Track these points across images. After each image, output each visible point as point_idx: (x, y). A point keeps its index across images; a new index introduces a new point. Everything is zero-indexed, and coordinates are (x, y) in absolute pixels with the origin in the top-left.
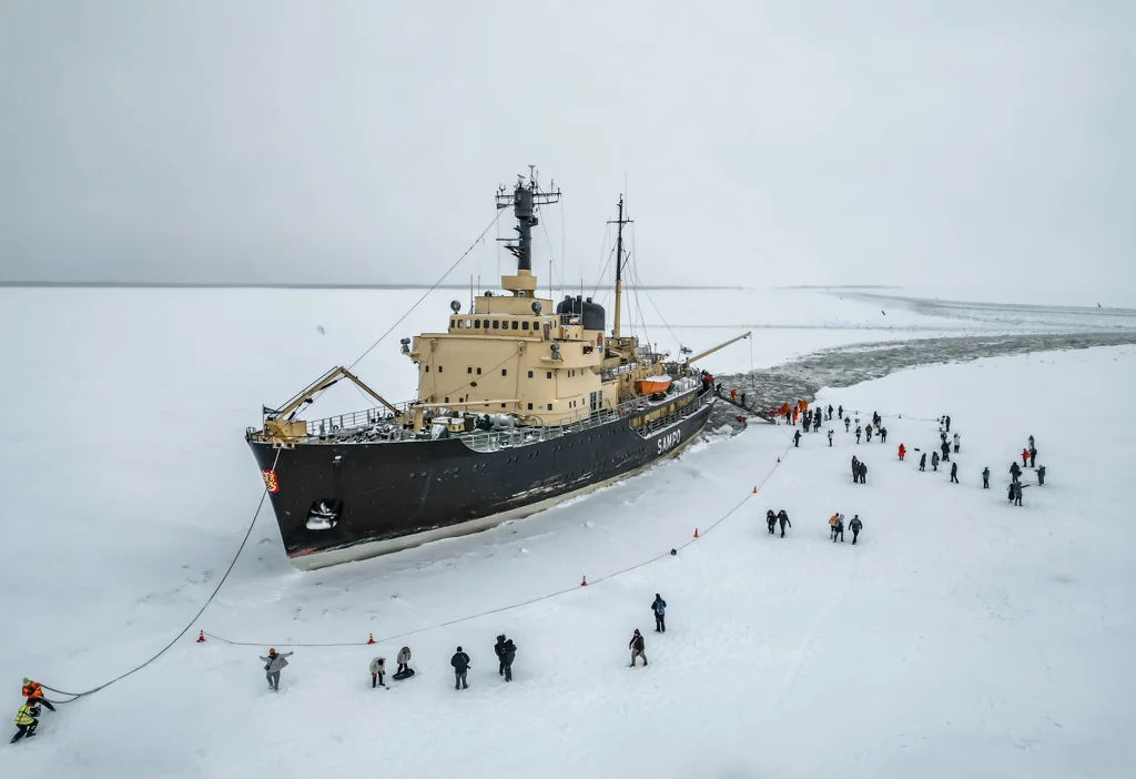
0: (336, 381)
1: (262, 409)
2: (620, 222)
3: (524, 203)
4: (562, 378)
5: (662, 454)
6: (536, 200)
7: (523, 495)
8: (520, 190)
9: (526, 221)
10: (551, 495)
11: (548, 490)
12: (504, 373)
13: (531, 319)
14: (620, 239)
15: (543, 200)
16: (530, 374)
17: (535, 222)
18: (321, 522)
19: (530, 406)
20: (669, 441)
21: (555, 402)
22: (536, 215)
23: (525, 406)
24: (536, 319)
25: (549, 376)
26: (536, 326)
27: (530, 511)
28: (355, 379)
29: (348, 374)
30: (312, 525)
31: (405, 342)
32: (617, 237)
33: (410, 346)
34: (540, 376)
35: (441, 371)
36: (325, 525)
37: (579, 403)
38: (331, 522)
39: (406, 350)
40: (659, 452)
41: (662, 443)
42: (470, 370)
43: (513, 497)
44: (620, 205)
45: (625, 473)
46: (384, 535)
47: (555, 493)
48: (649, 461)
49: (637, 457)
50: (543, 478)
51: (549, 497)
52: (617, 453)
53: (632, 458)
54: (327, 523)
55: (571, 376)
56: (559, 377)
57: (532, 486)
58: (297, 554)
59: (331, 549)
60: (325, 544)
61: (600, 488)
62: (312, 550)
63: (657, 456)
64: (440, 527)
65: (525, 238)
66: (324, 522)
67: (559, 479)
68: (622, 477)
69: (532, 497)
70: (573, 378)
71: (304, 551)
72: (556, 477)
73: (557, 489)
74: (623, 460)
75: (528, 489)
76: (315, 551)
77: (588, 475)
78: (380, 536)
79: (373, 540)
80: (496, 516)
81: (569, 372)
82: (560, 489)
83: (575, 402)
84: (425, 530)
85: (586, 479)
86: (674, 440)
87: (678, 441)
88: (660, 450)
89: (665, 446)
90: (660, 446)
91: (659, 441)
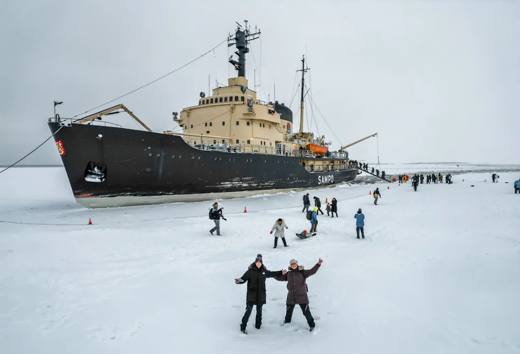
0: (118, 112)
1: (54, 103)
2: (303, 70)
3: (241, 41)
4: (256, 126)
5: (320, 185)
6: (248, 38)
7: (228, 185)
8: (238, 32)
9: (243, 50)
10: (246, 189)
11: (245, 185)
12: (224, 123)
13: (240, 95)
14: (303, 79)
15: (251, 37)
16: (238, 123)
17: (246, 51)
18: (95, 178)
19: (237, 142)
20: (326, 179)
21: (252, 139)
22: (248, 46)
23: (235, 142)
24: (243, 95)
25: (248, 124)
26: (243, 98)
27: (234, 196)
28: (131, 113)
29: (126, 110)
30: (89, 179)
31: (175, 114)
32: (301, 78)
33: (178, 117)
34: (243, 124)
35: (192, 127)
36: (97, 180)
37: (268, 144)
38: (101, 179)
39: (175, 118)
40: (319, 183)
41: (321, 179)
42: (206, 124)
43: (222, 184)
44: (303, 61)
45: (297, 189)
46: (137, 192)
47: (250, 189)
48: (312, 186)
49: (304, 181)
50: (241, 176)
51: (246, 190)
52: (290, 175)
53: (301, 181)
54: (99, 178)
55: (262, 125)
56: (254, 124)
57: (234, 180)
58: (80, 196)
59: (102, 196)
60: (99, 192)
61: (280, 192)
62: (90, 194)
63: (318, 185)
64: (175, 194)
65: (242, 59)
66: (97, 178)
67: (252, 180)
68: (295, 190)
69: (235, 187)
70: (264, 127)
71: (85, 195)
72: (250, 178)
73: (251, 186)
74: (295, 180)
75: (231, 181)
76: (92, 196)
77: (272, 183)
78: (135, 193)
79: (130, 195)
80: (211, 194)
81: (260, 124)
82: (253, 186)
83: (264, 142)
84: (165, 194)
85: (270, 185)
86: (329, 180)
87: (332, 182)
88: (319, 182)
89: (323, 181)
90: (320, 180)
91: (320, 177)
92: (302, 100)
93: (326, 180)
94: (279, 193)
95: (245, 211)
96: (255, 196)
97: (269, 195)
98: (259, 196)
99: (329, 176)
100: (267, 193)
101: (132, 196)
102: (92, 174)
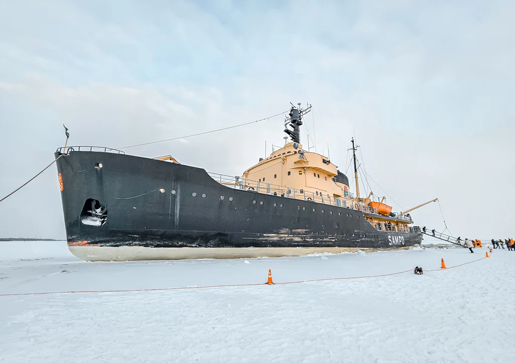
2: (354, 149)
3: (295, 119)
4: (310, 175)
5: (392, 246)
6: (301, 114)
7: (274, 237)
8: (292, 110)
9: (297, 123)
11: (297, 239)
12: (275, 176)
13: (292, 150)
14: (354, 155)
15: (304, 113)
16: (289, 173)
17: (300, 124)
18: (94, 220)
19: (289, 192)
21: (305, 189)
22: (302, 120)
24: (296, 150)
25: (301, 173)
30: (87, 222)
34: (295, 173)
36: (98, 223)
37: (324, 195)
38: (102, 222)
40: (390, 244)
43: (264, 237)
44: (353, 141)
45: (366, 249)
46: (148, 242)
47: (305, 245)
48: (383, 247)
49: (373, 240)
50: (291, 227)
51: (298, 246)
52: (356, 231)
53: (369, 239)
54: (100, 221)
55: (317, 175)
56: (307, 173)
57: (282, 231)
58: (74, 243)
59: (102, 244)
60: (97, 239)
61: (345, 251)
62: (86, 242)
63: (389, 246)
64: (200, 246)
65: (297, 130)
66: (98, 221)
67: (306, 233)
68: (363, 250)
69: (283, 241)
70: (319, 177)
71: (80, 242)
72: (304, 231)
73: (305, 241)
74: (362, 238)
75: (278, 233)
76: (89, 243)
77: (333, 239)
78: (145, 243)
79: (140, 245)
80: (251, 250)
81: (315, 174)
82: (308, 242)
83: (321, 193)
84: (186, 246)
85: (332, 242)
86: (400, 241)
87: (403, 244)
88: (390, 242)
89: (394, 242)
90: (390, 240)
91: (389, 237)
92: (356, 171)
93: (397, 241)
94: (344, 253)
95: (270, 282)
96: (312, 255)
97: (330, 254)
98: (317, 255)
99: (400, 237)
100: (329, 252)
101: (142, 247)
102: (90, 215)
